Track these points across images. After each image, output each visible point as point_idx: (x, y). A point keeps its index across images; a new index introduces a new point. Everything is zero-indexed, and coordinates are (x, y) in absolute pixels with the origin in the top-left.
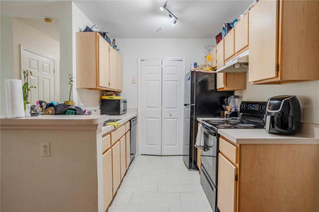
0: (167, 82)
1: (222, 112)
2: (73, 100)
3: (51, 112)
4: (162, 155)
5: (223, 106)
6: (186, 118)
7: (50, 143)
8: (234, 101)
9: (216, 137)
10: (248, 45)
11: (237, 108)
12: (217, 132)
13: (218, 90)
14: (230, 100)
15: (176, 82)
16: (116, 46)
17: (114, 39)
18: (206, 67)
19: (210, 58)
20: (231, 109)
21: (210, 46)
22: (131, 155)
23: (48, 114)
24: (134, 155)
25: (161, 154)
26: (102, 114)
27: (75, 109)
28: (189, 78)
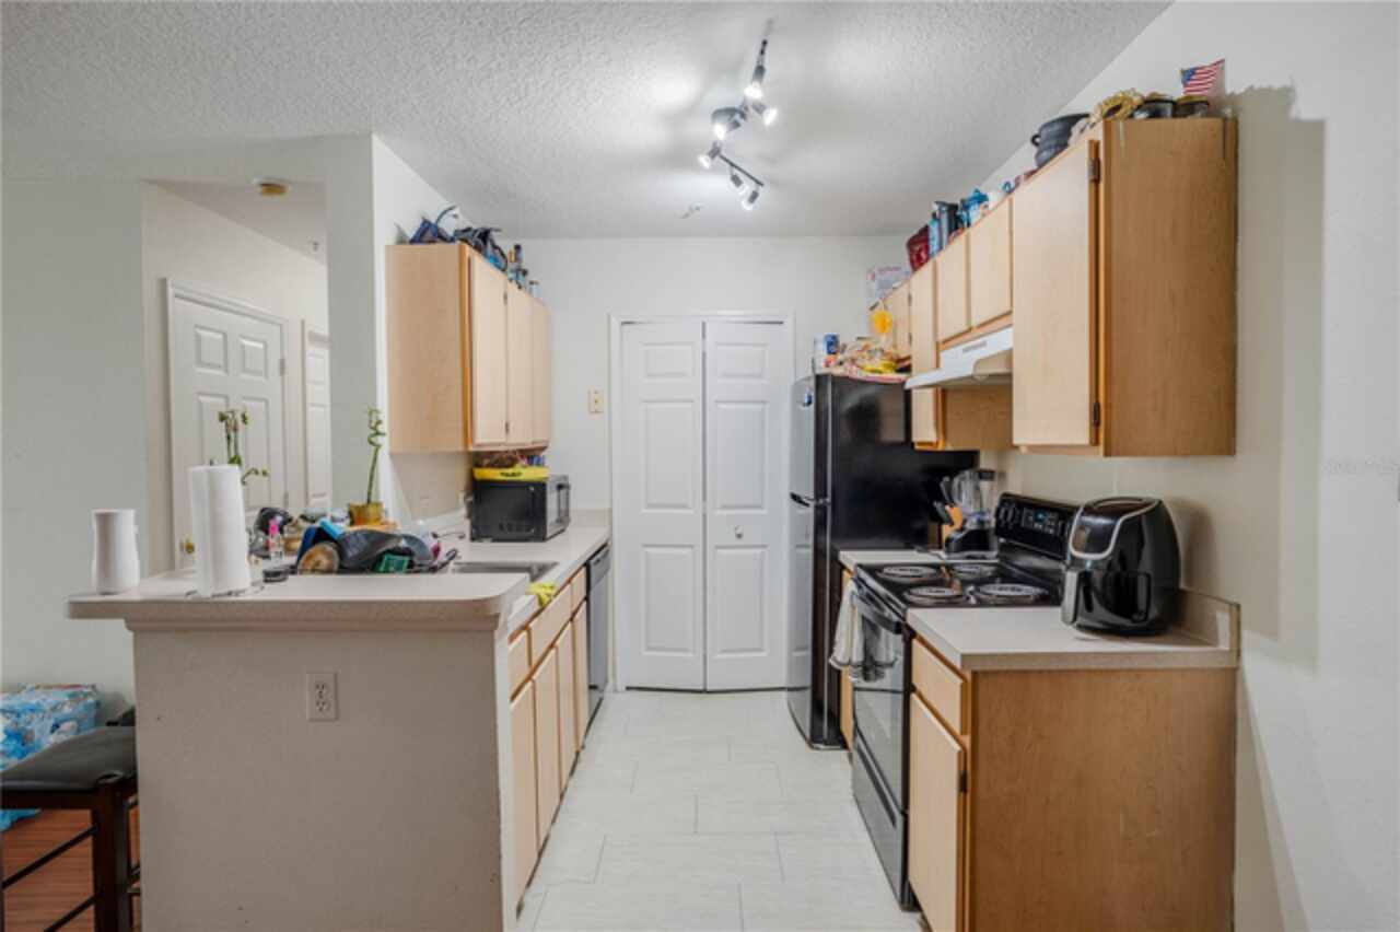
0: (723, 406)
1: (933, 526)
2: (381, 499)
3: (325, 562)
4: (709, 688)
5: (937, 505)
6: (798, 546)
7: (336, 676)
8: (977, 489)
9: (900, 637)
10: (1009, 313)
11: (987, 517)
12: (904, 619)
13: (917, 447)
14: (959, 486)
15: (759, 407)
16: (525, 273)
17: (518, 242)
18: (871, 358)
19: (888, 321)
20: (965, 521)
21: (889, 269)
22: (593, 691)
23: (314, 571)
24: (602, 691)
25: (705, 683)
26: (476, 536)
27: (407, 549)
28: (806, 401)
